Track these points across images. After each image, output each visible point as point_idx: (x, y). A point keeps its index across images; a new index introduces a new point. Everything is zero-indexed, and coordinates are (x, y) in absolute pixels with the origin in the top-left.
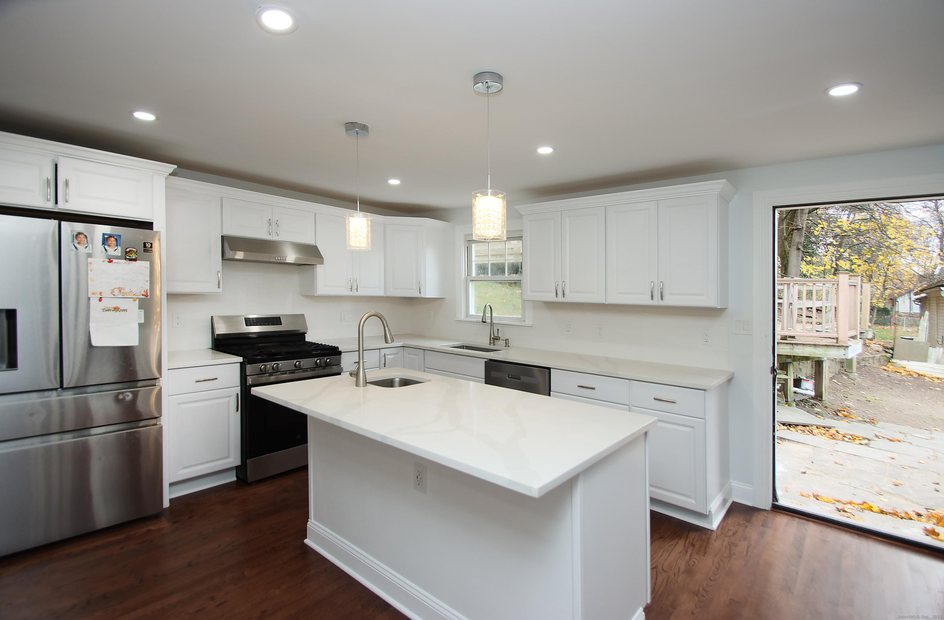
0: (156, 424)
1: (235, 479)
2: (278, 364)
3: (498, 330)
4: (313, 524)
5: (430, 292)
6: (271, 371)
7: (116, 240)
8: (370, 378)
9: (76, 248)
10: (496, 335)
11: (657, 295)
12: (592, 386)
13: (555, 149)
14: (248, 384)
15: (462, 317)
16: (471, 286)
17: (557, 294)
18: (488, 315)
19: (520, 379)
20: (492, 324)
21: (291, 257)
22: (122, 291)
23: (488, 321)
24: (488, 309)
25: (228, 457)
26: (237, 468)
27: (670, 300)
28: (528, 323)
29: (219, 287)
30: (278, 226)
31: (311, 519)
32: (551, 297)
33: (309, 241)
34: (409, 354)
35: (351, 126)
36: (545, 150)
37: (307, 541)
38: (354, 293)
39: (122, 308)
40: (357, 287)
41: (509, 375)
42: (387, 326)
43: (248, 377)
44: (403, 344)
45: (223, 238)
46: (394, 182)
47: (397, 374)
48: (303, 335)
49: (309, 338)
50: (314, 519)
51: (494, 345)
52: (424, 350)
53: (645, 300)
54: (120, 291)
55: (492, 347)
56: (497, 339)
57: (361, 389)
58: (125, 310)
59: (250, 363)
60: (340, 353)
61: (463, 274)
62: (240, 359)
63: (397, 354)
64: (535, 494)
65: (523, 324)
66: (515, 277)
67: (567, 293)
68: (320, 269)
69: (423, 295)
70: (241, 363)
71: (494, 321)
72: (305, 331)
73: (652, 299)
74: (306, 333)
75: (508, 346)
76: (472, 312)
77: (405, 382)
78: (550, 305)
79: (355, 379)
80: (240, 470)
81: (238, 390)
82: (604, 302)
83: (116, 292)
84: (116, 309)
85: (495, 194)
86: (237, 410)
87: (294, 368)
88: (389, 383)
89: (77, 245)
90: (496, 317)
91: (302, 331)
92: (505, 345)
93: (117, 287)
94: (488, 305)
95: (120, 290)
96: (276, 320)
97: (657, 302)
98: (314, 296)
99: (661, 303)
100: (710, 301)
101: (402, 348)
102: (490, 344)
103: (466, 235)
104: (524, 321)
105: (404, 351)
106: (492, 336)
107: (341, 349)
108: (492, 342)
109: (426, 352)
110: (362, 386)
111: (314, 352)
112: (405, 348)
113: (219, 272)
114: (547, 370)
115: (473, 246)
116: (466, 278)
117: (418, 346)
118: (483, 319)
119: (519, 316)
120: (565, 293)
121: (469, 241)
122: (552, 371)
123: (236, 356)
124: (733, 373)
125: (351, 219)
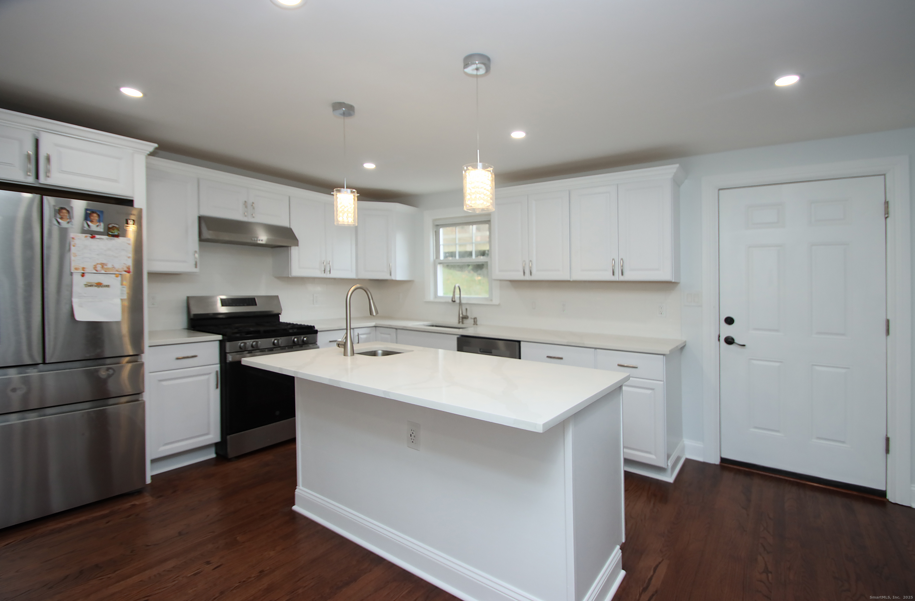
0: (138, 400)
1: (213, 456)
2: (257, 342)
3: (466, 309)
4: (301, 491)
5: (399, 275)
6: (250, 348)
7: (99, 215)
8: (358, 348)
9: (59, 223)
10: (464, 314)
11: (618, 272)
12: (560, 356)
13: (527, 133)
14: (228, 361)
15: (431, 298)
16: (440, 269)
17: (524, 273)
18: (457, 295)
20: (460, 304)
21: (263, 237)
22: (105, 267)
23: (458, 301)
24: (457, 291)
25: (207, 434)
26: (216, 444)
27: (630, 275)
28: (496, 301)
29: (196, 267)
30: (254, 208)
31: (299, 486)
32: (519, 276)
33: (283, 222)
34: (381, 333)
35: (337, 106)
36: (518, 135)
37: (295, 508)
38: (328, 275)
39: (105, 283)
40: (330, 269)
41: (480, 349)
42: (372, 299)
43: (228, 355)
44: (376, 324)
45: (201, 219)
46: (369, 166)
47: (379, 347)
48: (277, 316)
49: (283, 319)
50: (303, 486)
51: (463, 323)
52: (396, 329)
53: (607, 276)
54: (103, 267)
55: (461, 325)
56: (465, 318)
57: (349, 358)
58: (108, 286)
59: (229, 341)
60: (316, 332)
61: (432, 257)
62: (220, 337)
63: (369, 333)
64: (540, 430)
65: (490, 303)
66: (482, 259)
67: (534, 272)
68: (294, 251)
69: (393, 278)
70: (220, 341)
71: (463, 301)
72: (279, 312)
73: (613, 274)
74: (280, 314)
75: (477, 325)
76: (440, 293)
77: (387, 353)
78: (516, 283)
79: (343, 349)
80: (220, 447)
81: (217, 367)
82: (569, 279)
83: (99, 268)
84: (99, 285)
85: (484, 167)
86: (217, 388)
87: (272, 346)
88: (374, 354)
89: (60, 220)
90: (463, 298)
91: (276, 311)
92: (473, 323)
93: (99, 262)
94: (457, 285)
95: (103, 265)
96: (251, 301)
97: (618, 277)
98: (288, 278)
99: (622, 278)
100: (666, 275)
101: (374, 328)
102: (459, 322)
103: (434, 220)
104: (491, 300)
105: (376, 330)
106: (461, 316)
107: (317, 328)
108: (461, 320)
109: (399, 331)
110: (351, 356)
111: (291, 331)
112: (377, 328)
113: (196, 252)
114: (517, 344)
115: (441, 230)
116: (434, 261)
117: (390, 325)
118: (452, 299)
119: (486, 296)
120: (532, 271)
121: (437, 225)
122: (522, 343)
123: (215, 334)
124: (685, 342)
125: (339, 195)
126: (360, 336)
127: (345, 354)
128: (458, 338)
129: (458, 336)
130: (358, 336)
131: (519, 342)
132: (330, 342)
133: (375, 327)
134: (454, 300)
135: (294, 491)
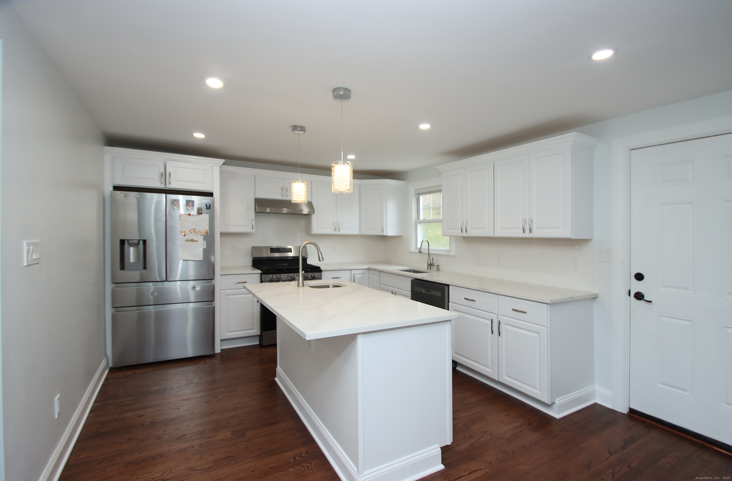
0: (212, 305)
1: (258, 343)
3: (433, 258)
5: (390, 232)
6: (276, 279)
7: (192, 203)
9: (173, 208)
10: (432, 262)
12: (475, 299)
13: (432, 126)
15: (413, 249)
16: (419, 227)
17: (462, 230)
19: (430, 292)
20: (429, 254)
22: (195, 230)
25: (252, 329)
27: (537, 233)
28: (452, 253)
29: (253, 229)
30: (287, 191)
31: (277, 366)
32: (461, 233)
34: (371, 274)
35: (294, 127)
37: (276, 379)
38: (337, 233)
39: (195, 240)
40: (339, 229)
43: (263, 282)
44: (368, 267)
45: (256, 200)
46: (352, 158)
48: (305, 259)
49: (309, 262)
53: (519, 234)
54: (194, 231)
55: (424, 270)
56: (432, 265)
58: (197, 241)
59: (266, 274)
60: (322, 271)
61: (414, 218)
62: (260, 271)
63: (364, 274)
65: (449, 254)
67: (469, 230)
68: (314, 217)
69: (385, 234)
70: (261, 274)
71: (431, 252)
73: (524, 232)
74: (308, 258)
75: (439, 271)
76: (419, 245)
80: (260, 337)
82: (493, 236)
83: (192, 231)
84: (192, 240)
87: (290, 279)
89: (174, 207)
91: (305, 256)
92: (436, 269)
93: (192, 228)
94: (424, 240)
95: (194, 230)
96: (288, 250)
97: (527, 234)
98: (311, 234)
99: (530, 236)
100: (567, 233)
101: (368, 270)
103: (416, 190)
104: (450, 252)
105: (369, 272)
106: (429, 263)
107: (322, 268)
108: (429, 267)
109: (381, 273)
110: (302, 287)
111: (309, 269)
112: (370, 270)
113: (252, 220)
114: (448, 287)
115: (421, 197)
116: (416, 221)
117: (375, 269)
119: (448, 248)
120: (467, 229)
121: (419, 194)
122: (450, 286)
123: (258, 270)
125: (294, 184)
126: (355, 275)
128: (412, 280)
129: (413, 279)
130: (354, 275)
131: (448, 285)
132: (333, 278)
133: (369, 269)
134: (420, 251)
135: (276, 369)
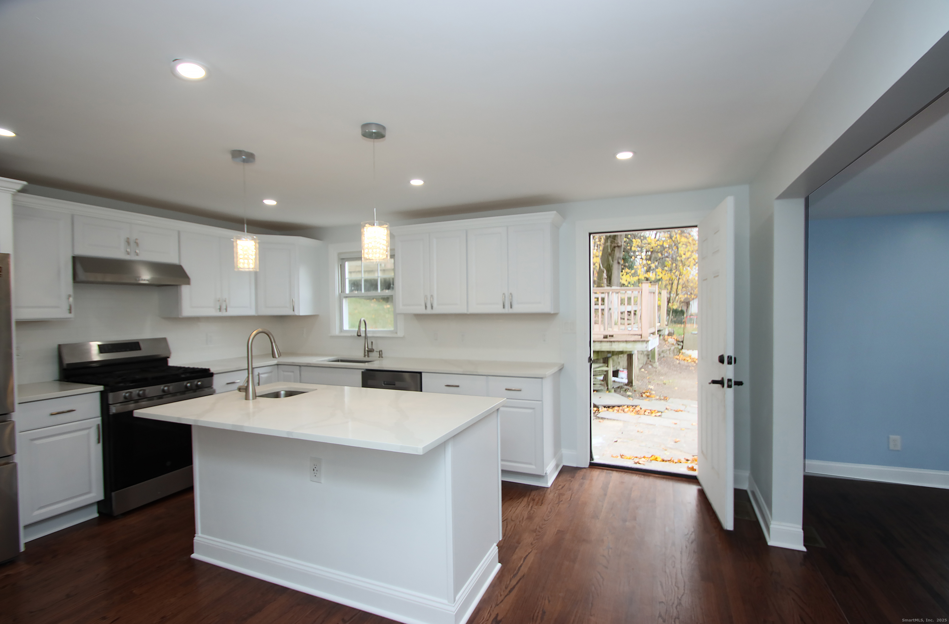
0: (8, 463)
1: (96, 515)
2: (144, 390)
3: (372, 342)
4: (201, 538)
5: (303, 310)
6: (137, 398)
8: (260, 390)
10: (370, 347)
11: (507, 305)
12: (457, 385)
13: (426, 181)
14: (111, 414)
15: (337, 332)
16: (345, 303)
17: (426, 307)
18: (363, 329)
19: (394, 385)
20: (366, 337)
21: (146, 276)
23: (363, 335)
24: (363, 323)
25: (90, 493)
26: (99, 503)
27: (518, 308)
28: (400, 334)
29: (70, 312)
30: (138, 245)
31: (198, 533)
32: (421, 310)
33: (171, 258)
34: (283, 371)
35: (237, 154)
36: (417, 182)
37: (195, 556)
38: (224, 314)
40: (226, 307)
41: (384, 382)
42: (275, 342)
43: (111, 406)
44: (278, 362)
45: (76, 260)
46: (270, 202)
47: (282, 387)
48: (165, 360)
49: (172, 362)
50: (203, 533)
51: (368, 356)
52: (300, 366)
53: (498, 309)
55: (366, 359)
56: (371, 351)
57: (251, 402)
59: (113, 391)
60: (212, 375)
61: (337, 291)
62: (101, 388)
63: (271, 372)
64: (420, 452)
65: (395, 335)
66: (387, 292)
67: (435, 305)
68: (185, 290)
69: (296, 313)
70: (101, 392)
71: (368, 335)
72: (168, 356)
73: (504, 307)
74: (169, 358)
75: (382, 357)
76: (346, 327)
77: (290, 394)
78: (419, 317)
79: (244, 394)
80: (103, 505)
81: (99, 420)
82: (467, 312)
85: (381, 225)
86: (99, 442)
87: (161, 393)
88: (276, 395)
90: (369, 331)
91: (163, 354)
92: (379, 356)
94: (362, 320)
96: (134, 345)
97: (507, 310)
98: (180, 318)
99: (511, 311)
100: (546, 308)
101: (276, 366)
102: (365, 356)
103: (339, 254)
104: (396, 333)
105: (278, 368)
106: (367, 349)
107: (212, 370)
108: (366, 354)
109: (302, 368)
110: (253, 399)
111: (183, 376)
112: (279, 366)
113: (70, 296)
114: (418, 375)
115: (346, 263)
116: (340, 295)
117: (293, 363)
118: (358, 333)
119: (392, 329)
120: (433, 305)
121: (342, 259)
122: (423, 374)
123: (94, 385)
124: (563, 365)
125: (239, 242)
126: (261, 376)
127: (247, 398)
128: (363, 372)
129: (363, 370)
130: (259, 375)
131: (420, 373)
132: (228, 384)
133: (278, 365)
134: (359, 334)
135: (193, 540)
